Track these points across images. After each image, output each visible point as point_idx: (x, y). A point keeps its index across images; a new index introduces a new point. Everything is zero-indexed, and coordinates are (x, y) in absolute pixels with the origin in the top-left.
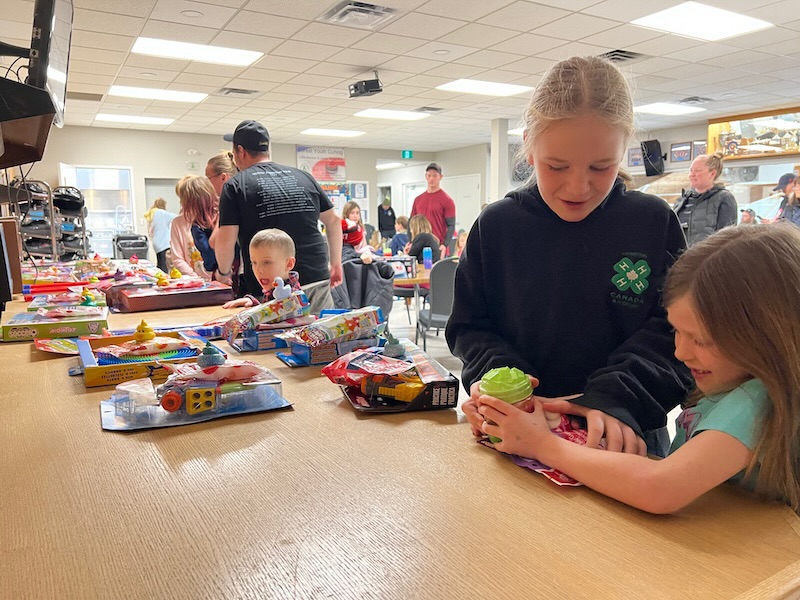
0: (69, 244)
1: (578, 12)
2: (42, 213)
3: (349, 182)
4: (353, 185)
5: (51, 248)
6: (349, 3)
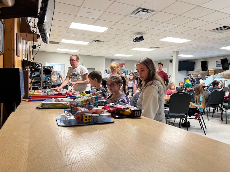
0: (46, 84)
1: (217, 11)
2: (39, 73)
3: (126, 70)
4: (127, 71)
5: (41, 85)
6: (140, 8)
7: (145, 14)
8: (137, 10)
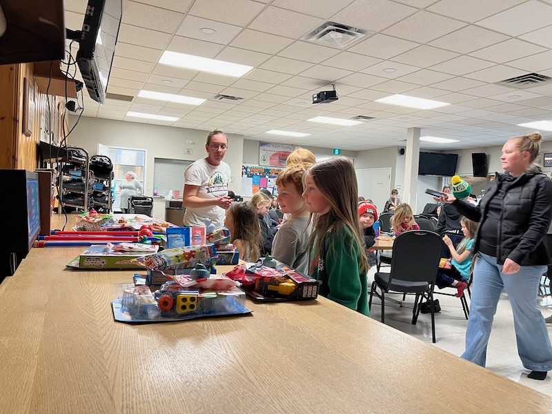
0: (98, 199)
2: (79, 174)
5: (83, 201)
6: (330, 23)
7: (342, 38)
8: (324, 26)
